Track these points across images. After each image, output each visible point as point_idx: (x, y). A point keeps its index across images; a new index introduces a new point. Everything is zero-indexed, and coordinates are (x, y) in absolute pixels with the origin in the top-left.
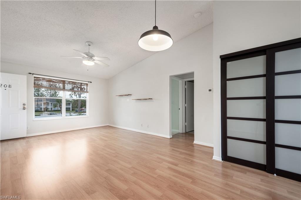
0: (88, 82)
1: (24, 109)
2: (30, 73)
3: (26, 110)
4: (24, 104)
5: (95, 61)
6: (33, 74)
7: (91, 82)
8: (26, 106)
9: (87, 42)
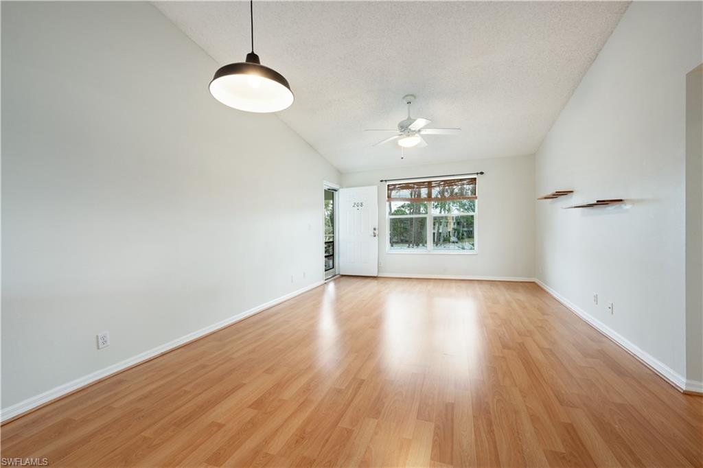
0: (477, 174)
1: (375, 236)
2: (382, 181)
3: (377, 237)
4: (375, 229)
5: (423, 132)
6: (386, 181)
7: (482, 173)
8: (376, 232)
9: (404, 98)
